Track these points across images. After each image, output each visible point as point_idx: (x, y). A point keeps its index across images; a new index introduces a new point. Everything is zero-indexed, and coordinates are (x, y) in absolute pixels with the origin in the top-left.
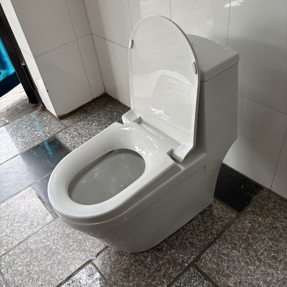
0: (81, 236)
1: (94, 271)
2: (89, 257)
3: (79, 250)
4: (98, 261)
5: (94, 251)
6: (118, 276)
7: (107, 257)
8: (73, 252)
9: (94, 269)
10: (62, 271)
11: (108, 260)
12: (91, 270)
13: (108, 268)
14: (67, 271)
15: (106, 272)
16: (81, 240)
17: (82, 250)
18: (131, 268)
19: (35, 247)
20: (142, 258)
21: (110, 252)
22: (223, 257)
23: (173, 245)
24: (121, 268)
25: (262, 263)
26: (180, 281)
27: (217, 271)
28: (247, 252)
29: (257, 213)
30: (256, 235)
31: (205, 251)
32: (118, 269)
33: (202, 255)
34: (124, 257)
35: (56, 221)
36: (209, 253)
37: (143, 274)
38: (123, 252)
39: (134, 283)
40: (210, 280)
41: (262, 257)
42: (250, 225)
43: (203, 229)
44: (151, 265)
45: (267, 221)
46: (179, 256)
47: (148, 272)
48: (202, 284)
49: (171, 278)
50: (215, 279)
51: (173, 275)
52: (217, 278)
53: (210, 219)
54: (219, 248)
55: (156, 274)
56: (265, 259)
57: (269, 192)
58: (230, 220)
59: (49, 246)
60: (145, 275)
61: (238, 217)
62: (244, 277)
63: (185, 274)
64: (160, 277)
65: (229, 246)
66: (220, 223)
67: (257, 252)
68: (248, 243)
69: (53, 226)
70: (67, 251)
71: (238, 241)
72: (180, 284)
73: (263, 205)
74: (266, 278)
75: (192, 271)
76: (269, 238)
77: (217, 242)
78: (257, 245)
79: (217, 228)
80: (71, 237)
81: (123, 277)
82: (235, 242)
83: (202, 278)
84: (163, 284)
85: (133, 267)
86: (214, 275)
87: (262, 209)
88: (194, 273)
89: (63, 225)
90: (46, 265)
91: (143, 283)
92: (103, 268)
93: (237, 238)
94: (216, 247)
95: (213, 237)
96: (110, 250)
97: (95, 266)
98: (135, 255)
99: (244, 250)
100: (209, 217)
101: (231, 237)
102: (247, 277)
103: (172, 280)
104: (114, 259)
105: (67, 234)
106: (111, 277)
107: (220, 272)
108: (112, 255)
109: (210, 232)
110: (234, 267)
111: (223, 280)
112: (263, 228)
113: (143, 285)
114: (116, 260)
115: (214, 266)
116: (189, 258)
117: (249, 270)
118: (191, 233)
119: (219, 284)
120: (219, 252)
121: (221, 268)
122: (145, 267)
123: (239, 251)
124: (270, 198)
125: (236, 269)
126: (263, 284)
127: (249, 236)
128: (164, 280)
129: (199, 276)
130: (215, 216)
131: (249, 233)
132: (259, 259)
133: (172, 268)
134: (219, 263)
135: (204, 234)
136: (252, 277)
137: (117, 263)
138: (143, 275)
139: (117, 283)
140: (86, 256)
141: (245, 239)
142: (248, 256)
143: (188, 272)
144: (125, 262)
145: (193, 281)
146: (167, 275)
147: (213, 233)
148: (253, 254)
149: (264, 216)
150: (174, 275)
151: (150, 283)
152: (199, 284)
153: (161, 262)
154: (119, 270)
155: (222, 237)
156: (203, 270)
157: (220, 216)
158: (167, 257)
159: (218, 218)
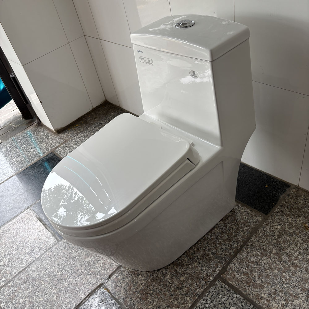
0: (89, 258)
1: (106, 295)
2: (100, 280)
3: (88, 273)
4: (110, 284)
5: (105, 273)
6: (134, 299)
7: (120, 278)
8: (82, 276)
9: (106, 293)
10: (70, 299)
11: (121, 281)
12: (103, 295)
13: (122, 291)
14: (75, 299)
15: (120, 295)
16: (90, 263)
17: (91, 273)
18: (148, 288)
19: (37, 276)
20: (161, 275)
21: (124, 272)
22: (253, 265)
23: (194, 258)
24: (137, 289)
25: (298, 268)
26: (206, 298)
27: (247, 283)
28: (279, 257)
29: (287, 214)
30: (287, 237)
31: (232, 261)
32: (134, 290)
33: (229, 266)
34: (140, 276)
35: (60, 244)
36: (236, 263)
37: (163, 293)
38: (138, 271)
39: (153, 305)
40: (240, 293)
41: (297, 262)
42: (279, 227)
43: (227, 237)
44: (172, 283)
45: (298, 221)
46: (202, 270)
47: (169, 291)
48: (231, 298)
49: (195, 295)
50: (245, 291)
51: (197, 292)
52: (248, 290)
53: (233, 224)
54: (247, 257)
55: (178, 292)
56: (301, 263)
57: (297, 189)
58: (256, 223)
59: (53, 272)
60: (165, 294)
61: (266, 220)
62: (278, 286)
63: (211, 290)
64: (182, 295)
65: (258, 253)
66: (245, 228)
67: (291, 257)
68: (279, 247)
69: (56, 250)
70: (74, 276)
71: (268, 246)
72: (206, 301)
73: (292, 204)
74: (304, 285)
75: (219, 285)
76: (302, 240)
77: (244, 249)
78: (289, 249)
79: (243, 234)
80: (78, 260)
81: (141, 299)
82: (264, 248)
83: (231, 291)
84: (187, 303)
85: (151, 287)
86: (244, 287)
87: (291, 209)
88: (222, 287)
89: (68, 247)
90: (51, 295)
91: (164, 304)
92: (117, 291)
93: (266, 243)
94: (243, 255)
95: (239, 244)
96: (123, 270)
97: (107, 290)
98: (152, 274)
99: (275, 256)
100: (233, 223)
101: (259, 243)
102: (282, 285)
103: (196, 298)
104: (129, 280)
105: (73, 257)
106: (127, 301)
107: (251, 283)
108: (126, 276)
109: (235, 239)
110: (267, 276)
111: (254, 291)
112: (294, 229)
113: (164, 306)
114: (131, 281)
115: (243, 277)
116: (214, 271)
117: (284, 278)
118: (213, 242)
119: (251, 297)
120: (248, 261)
121: (251, 278)
122: (165, 285)
123: (270, 258)
124: (299, 196)
125: (269, 278)
126: (301, 292)
127: (280, 239)
128: (187, 299)
129: (227, 289)
130: (240, 221)
131: (279, 236)
132: (294, 264)
133: (196, 284)
134: (248, 273)
135: (228, 242)
136: (288, 286)
137: (132, 284)
138: (163, 295)
139: (133, 307)
140: (96, 279)
141: (275, 243)
142: (282, 262)
143: (214, 287)
144: (142, 282)
145: (220, 296)
146: (190, 292)
147: (239, 241)
148: (287, 259)
149: (294, 216)
150: (199, 292)
151: (171, 303)
152: (228, 299)
153: (182, 279)
154: (136, 291)
155: (249, 244)
156: (231, 283)
157: (245, 221)
158: (189, 272)
159: (243, 223)
